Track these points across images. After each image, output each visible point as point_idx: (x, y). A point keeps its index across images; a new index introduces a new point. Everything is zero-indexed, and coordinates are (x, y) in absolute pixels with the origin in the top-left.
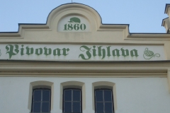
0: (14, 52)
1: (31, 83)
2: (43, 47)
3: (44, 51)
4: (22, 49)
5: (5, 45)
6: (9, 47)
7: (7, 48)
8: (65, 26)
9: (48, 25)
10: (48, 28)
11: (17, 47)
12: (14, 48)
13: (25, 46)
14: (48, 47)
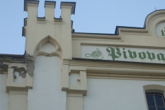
0: (116, 54)
1: (144, 87)
2: (145, 51)
3: (147, 55)
4: (124, 53)
5: (106, 48)
6: (110, 49)
7: (108, 50)
8: (162, 31)
9: (147, 29)
10: (147, 32)
11: (118, 50)
12: (116, 51)
13: (126, 50)
14: (151, 51)
